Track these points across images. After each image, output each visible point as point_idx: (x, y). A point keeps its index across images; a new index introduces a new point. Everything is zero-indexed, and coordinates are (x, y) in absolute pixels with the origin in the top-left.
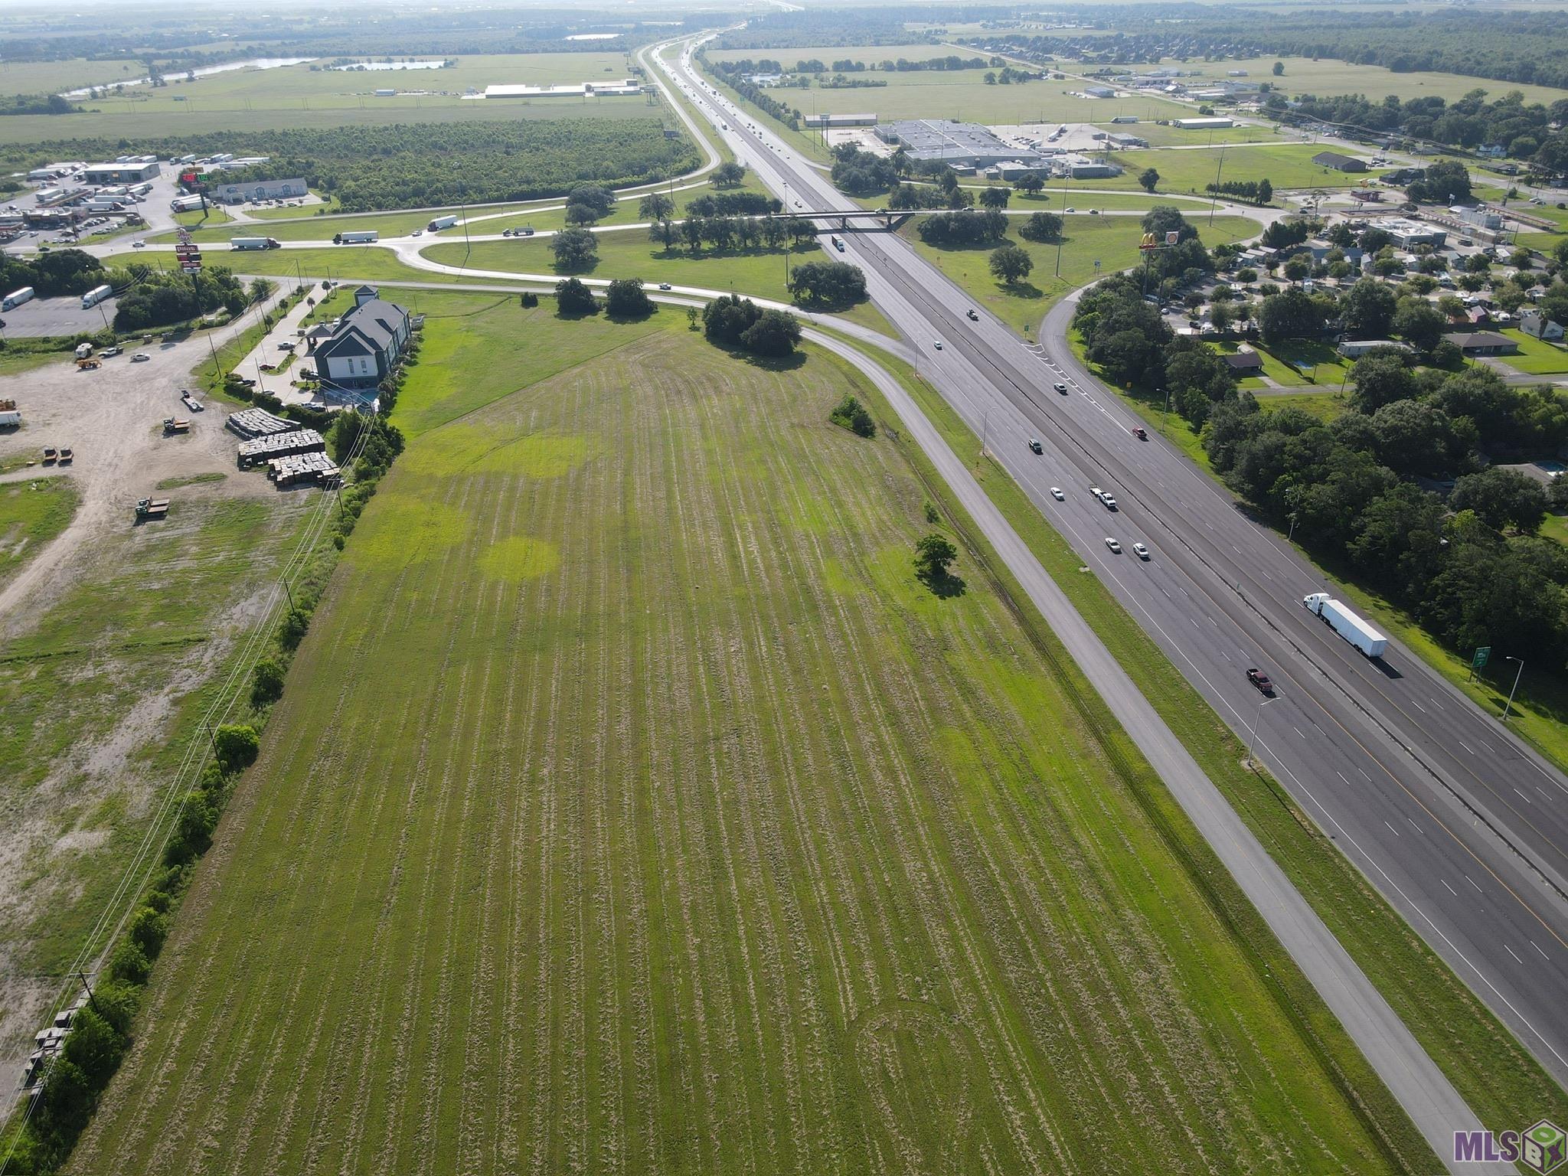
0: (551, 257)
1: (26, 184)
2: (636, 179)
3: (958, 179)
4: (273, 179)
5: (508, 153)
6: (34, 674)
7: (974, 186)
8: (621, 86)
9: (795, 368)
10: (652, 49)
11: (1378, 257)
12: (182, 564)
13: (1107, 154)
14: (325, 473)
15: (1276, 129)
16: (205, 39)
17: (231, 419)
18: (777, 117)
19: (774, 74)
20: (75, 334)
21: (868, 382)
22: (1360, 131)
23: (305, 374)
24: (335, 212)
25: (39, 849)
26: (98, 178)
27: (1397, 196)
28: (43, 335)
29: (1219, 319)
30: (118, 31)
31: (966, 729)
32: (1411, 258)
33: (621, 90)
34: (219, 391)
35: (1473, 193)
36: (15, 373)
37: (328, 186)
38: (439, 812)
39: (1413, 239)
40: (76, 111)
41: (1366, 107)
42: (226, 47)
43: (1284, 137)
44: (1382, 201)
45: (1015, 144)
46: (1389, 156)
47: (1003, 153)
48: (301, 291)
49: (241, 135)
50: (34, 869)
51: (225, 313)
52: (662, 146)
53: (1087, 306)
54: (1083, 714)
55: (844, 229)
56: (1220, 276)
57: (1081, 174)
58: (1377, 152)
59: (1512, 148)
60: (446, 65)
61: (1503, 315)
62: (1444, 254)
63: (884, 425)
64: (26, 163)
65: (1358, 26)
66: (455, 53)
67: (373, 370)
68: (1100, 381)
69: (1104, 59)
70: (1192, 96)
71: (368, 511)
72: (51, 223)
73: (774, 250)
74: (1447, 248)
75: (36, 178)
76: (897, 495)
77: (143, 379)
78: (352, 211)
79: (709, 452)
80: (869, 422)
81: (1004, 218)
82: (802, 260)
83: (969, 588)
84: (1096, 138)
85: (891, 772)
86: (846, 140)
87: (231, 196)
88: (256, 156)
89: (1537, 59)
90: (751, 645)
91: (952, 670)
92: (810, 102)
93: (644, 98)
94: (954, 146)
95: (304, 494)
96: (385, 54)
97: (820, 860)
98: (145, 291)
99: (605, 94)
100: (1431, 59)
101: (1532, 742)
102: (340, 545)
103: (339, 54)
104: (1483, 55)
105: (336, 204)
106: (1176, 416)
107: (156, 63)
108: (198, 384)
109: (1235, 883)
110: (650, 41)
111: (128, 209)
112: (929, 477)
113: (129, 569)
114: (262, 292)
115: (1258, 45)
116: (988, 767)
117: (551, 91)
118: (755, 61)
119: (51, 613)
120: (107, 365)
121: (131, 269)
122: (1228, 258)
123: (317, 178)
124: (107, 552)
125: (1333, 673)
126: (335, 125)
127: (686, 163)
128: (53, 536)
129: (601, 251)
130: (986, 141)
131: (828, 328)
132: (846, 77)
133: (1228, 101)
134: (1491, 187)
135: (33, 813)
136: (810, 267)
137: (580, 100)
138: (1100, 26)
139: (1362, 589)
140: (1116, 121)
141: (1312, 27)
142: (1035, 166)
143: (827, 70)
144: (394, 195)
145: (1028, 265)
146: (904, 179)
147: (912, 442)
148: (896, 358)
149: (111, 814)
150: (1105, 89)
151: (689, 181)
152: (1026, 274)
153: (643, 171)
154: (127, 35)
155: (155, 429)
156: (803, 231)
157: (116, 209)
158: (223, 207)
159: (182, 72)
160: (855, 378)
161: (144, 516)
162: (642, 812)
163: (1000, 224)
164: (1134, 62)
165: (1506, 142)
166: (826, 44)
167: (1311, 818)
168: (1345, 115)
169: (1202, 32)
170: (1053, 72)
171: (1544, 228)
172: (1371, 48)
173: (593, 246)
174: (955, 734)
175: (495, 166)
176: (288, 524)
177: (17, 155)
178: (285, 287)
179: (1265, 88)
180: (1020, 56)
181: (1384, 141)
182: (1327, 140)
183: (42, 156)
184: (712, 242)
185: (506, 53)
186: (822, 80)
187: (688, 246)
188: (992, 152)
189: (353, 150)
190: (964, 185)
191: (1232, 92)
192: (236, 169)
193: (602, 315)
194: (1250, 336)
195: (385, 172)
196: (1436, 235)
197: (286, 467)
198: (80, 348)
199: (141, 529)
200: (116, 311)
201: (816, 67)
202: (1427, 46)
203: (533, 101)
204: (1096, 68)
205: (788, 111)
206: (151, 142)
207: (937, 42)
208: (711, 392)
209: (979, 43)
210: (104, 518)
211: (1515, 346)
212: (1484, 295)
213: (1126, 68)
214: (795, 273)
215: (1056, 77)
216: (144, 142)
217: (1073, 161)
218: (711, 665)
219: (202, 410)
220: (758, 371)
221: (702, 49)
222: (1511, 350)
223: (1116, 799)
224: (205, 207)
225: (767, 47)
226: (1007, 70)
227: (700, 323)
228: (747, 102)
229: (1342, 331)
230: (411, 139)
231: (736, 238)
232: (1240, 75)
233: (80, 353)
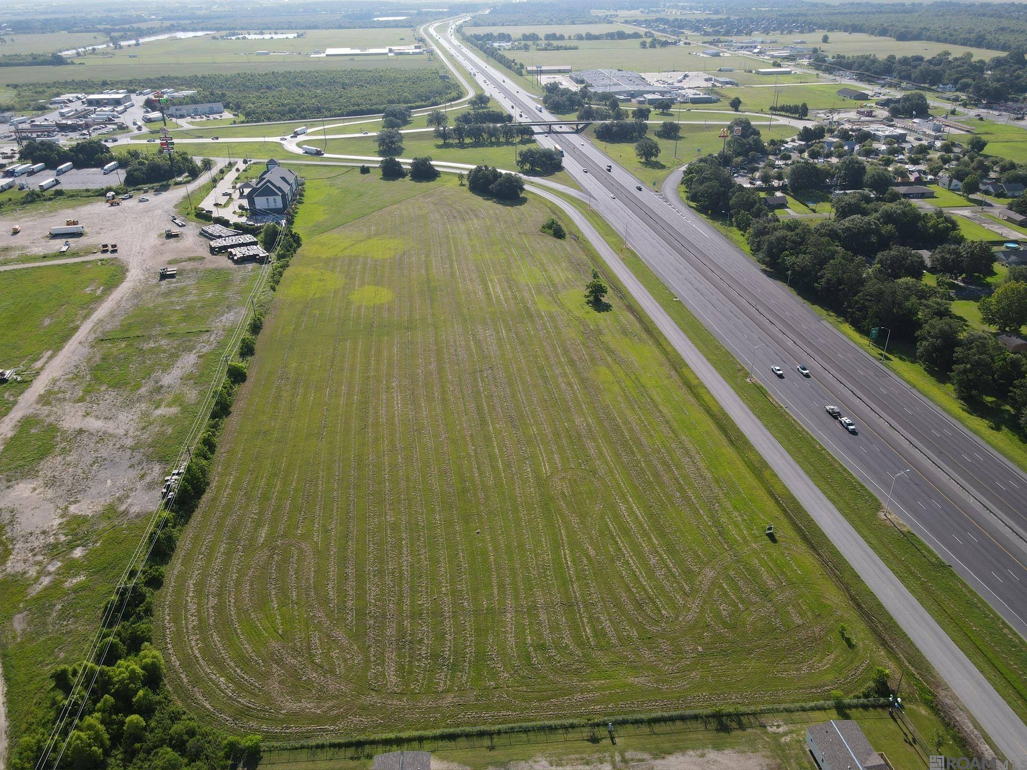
0: (376, 146)
1: (51, 106)
2: (423, 103)
3: (620, 104)
4: (202, 103)
5: (344, 89)
6: (123, 345)
7: (630, 108)
8: (411, 49)
9: (521, 205)
10: (429, 26)
11: (864, 146)
12: (189, 299)
13: (712, 90)
14: (261, 255)
15: (817, 75)
16: (140, 19)
17: (203, 230)
18: (510, 67)
19: (507, 42)
20: (104, 187)
21: (562, 211)
22: (869, 76)
23: (241, 207)
24: (243, 122)
25: (145, 414)
26: (94, 103)
27: (883, 113)
28: (85, 188)
29: (766, 179)
30: (84, 14)
31: (609, 366)
32: (884, 147)
33: (411, 51)
34: (193, 216)
35: (930, 112)
36: (73, 207)
37: (236, 108)
38: (342, 401)
39: (887, 137)
40: (68, 64)
41: (874, 61)
42: (156, 24)
43: (822, 80)
44: (874, 117)
45: (657, 84)
46: (883, 91)
47: (648, 88)
48: (231, 165)
49: (176, 78)
50: (145, 422)
51: (187, 176)
52: (438, 84)
53: (689, 172)
54: (669, 361)
55: (550, 132)
56: (771, 157)
57: (695, 101)
58: (877, 89)
59: (958, 86)
60: (298, 36)
61: (930, 177)
62: (904, 145)
63: (571, 233)
64: (46, 94)
65: (881, 12)
66: (303, 28)
67: (280, 205)
68: (694, 211)
69: (717, 33)
70: (769, 55)
71: (287, 273)
72: (73, 128)
73: (508, 143)
74: (907, 142)
75: (55, 103)
76: (577, 266)
77: (147, 211)
78: (252, 121)
79: (473, 246)
80: (562, 231)
81: (646, 126)
82: (525, 148)
83: (614, 308)
84: (706, 80)
85: (569, 384)
86: (552, 81)
87: (178, 113)
88: (188, 90)
89: (989, 33)
90: (498, 333)
91: (602, 343)
92: (529, 59)
93: (425, 56)
94: (619, 84)
95: (250, 266)
96: (258, 29)
97: (533, 418)
98: (141, 163)
99: (401, 54)
100: (922, 33)
101: (894, 371)
102: (273, 289)
103: (229, 29)
104: (955, 30)
105: (242, 118)
106: (735, 229)
107: (113, 34)
108: (180, 213)
109: (736, 425)
110: (427, 21)
111: (117, 120)
112: (594, 257)
113: (161, 300)
114: (207, 165)
115: (815, 24)
116: (619, 382)
117: (367, 52)
118: (495, 34)
119: (125, 319)
120: (125, 204)
121: (129, 153)
122: (775, 147)
123: (229, 103)
124: (148, 292)
125: (798, 342)
126: (234, 72)
127: (454, 94)
128: (117, 286)
129: (405, 144)
130: (637, 81)
131: (540, 185)
132: (553, 43)
133: (791, 58)
134: (942, 108)
135: (139, 401)
136: (530, 151)
137: (385, 57)
138: (717, 12)
139: (822, 308)
140: (720, 70)
141: (851, 13)
142: (667, 96)
143: (541, 39)
144: (277, 112)
145: (658, 150)
146: (587, 103)
147: (586, 241)
148: (579, 200)
149: (178, 400)
150: (715, 51)
151: (456, 105)
152: (656, 156)
153: (428, 98)
154: (89, 17)
155: (160, 235)
156: (526, 132)
157: (110, 121)
158: (174, 120)
159: (131, 40)
160: (554, 209)
161: (164, 276)
162: (444, 400)
163: (644, 128)
164: (736, 35)
165: (956, 81)
166: (540, 23)
167: (777, 400)
168: (860, 66)
169: (780, 16)
170: (684, 40)
171: (967, 131)
172: (885, 25)
173: (401, 140)
174: (603, 369)
175: (337, 96)
176: (244, 280)
177: (40, 90)
178: (221, 163)
179: (815, 51)
180: (664, 31)
181: (883, 82)
182: (848, 82)
183: (55, 90)
184: (471, 139)
185: (336, 28)
186: (537, 46)
187: (457, 141)
188: (642, 88)
189: (248, 87)
190: (623, 107)
191: (794, 53)
192: (179, 98)
193: (408, 178)
194: (783, 189)
195: (270, 99)
196: (900, 134)
197: (238, 252)
198: (108, 195)
199: (164, 282)
200: (125, 175)
201: (534, 37)
202: (922, 26)
203: (356, 58)
204: (711, 39)
205: (516, 64)
206: (122, 82)
207: (612, 22)
208: (473, 217)
209: (638, 23)
210: (142, 278)
211: (933, 193)
212: (922, 167)
213: (729, 38)
214: (521, 154)
215: (685, 43)
216: (117, 82)
217: (690, 94)
218: (478, 342)
219: (184, 226)
220: (500, 206)
221: (461, 26)
222: (931, 195)
223: (682, 394)
224: (164, 119)
225: (503, 25)
226: (655, 40)
227: (465, 182)
228: (490, 58)
229: (836, 185)
230: (283, 80)
231: (485, 136)
232: (800, 43)
233: (109, 197)
